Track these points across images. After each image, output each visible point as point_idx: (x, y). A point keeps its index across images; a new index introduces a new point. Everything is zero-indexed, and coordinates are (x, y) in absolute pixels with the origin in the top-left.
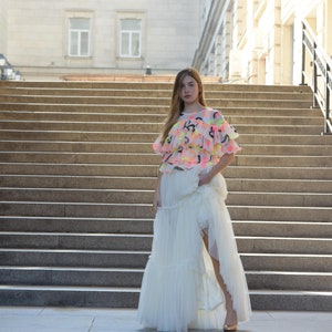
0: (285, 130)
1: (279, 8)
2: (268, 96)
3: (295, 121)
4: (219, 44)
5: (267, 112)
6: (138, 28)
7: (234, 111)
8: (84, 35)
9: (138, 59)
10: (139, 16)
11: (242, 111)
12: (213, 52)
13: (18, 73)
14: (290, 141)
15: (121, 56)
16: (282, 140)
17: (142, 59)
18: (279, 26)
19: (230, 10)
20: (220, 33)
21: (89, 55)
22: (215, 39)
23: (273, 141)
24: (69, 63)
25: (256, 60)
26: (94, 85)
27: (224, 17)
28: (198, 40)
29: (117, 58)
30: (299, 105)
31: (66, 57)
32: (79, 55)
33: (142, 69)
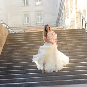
0: (79, 40)
1: (77, 8)
2: (75, 32)
3: (81, 38)
4: (63, 18)
5: (75, 36)
6: (41, 15)
7: (66, 36)
8: (28, 18)
9: (42, 23)
10: (41, 12)
11: (68, 36)
12: (61, 20)
13: (12, 29)
14: (80, 43)
15: (38, 23)
16: (79, 43)
17: (43, 23)
18: (77, 13)
19: (64, 9)
20: (63, 15)
21: (29, 23)
22: (61, 17)
23: (76, 43)
24: (24, 25)
25: (72, 21)
26: (31, 33)
27: (63, 11)
28: (57, 17)
29: (37, 23)
30: (82, 33)
31: (24, 24)
32: (27, 23)
33: (43, 26)
